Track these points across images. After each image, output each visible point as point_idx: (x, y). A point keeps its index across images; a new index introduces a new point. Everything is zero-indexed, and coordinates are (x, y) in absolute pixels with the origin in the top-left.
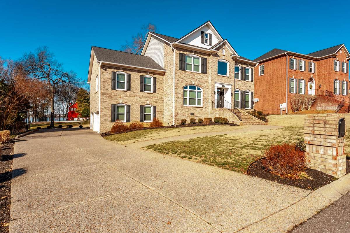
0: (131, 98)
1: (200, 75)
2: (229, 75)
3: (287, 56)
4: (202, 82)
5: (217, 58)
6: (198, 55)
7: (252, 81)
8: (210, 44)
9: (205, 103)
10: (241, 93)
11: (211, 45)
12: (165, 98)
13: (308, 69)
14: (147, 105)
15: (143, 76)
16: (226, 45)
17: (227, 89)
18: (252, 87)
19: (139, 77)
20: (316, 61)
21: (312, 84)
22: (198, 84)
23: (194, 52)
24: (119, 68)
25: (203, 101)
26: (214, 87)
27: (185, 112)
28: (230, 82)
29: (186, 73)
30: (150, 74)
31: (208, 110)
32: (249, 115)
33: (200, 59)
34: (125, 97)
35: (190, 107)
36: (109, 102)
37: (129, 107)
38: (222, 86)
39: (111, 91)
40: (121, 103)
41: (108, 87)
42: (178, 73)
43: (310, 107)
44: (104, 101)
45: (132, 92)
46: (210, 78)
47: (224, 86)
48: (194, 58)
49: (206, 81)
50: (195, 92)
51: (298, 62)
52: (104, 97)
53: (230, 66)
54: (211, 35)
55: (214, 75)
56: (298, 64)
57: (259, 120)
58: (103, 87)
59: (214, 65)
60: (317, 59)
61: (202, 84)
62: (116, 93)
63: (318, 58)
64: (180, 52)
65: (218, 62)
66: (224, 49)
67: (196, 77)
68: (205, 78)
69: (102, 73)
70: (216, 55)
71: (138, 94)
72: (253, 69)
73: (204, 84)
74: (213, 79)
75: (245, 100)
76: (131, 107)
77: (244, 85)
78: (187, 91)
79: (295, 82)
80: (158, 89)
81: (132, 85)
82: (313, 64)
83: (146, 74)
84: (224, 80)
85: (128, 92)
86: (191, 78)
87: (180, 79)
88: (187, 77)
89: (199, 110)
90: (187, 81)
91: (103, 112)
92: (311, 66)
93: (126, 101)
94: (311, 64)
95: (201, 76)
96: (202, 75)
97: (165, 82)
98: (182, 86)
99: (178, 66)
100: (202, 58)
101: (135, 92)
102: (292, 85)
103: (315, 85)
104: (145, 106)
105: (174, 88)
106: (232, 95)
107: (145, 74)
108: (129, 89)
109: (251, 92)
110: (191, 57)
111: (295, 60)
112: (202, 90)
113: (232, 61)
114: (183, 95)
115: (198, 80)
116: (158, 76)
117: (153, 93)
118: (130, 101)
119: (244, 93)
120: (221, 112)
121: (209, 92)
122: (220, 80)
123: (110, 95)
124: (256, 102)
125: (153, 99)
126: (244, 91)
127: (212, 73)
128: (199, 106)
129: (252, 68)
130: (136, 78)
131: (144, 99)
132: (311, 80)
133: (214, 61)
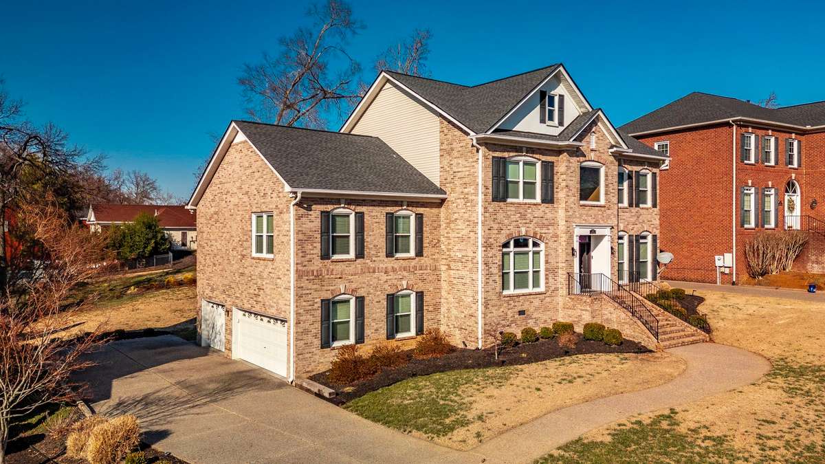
0: (366, 278)
1: (539, 207)
2: (606, 200)
3: (735, 127)
4: (543, 226)
5: (578, 159)
6: (534, 156)
7: (654, 205)
8: (561, 123)
9: (551, 280)
10: (630, 242)
11: (563, 126)
12: (444, 268)
13: (783, 159)
14: (402, 290)
15: (393, 214)
16: (599, 124)
17: (602, 237)
18: (654, 222)
19: (383, 219)
20: (803, 135)
21: (793, 198)
22: (535, 233)
23: (524, 149)
24: (337, 199)
25: (546, 275)
26: (571, 237)
27: (506, 310)
28: (609, 217)
29: (508, 208)
30: (408, 206)
31: (555, 299)
32: (666, 313)
33: (539, 165)
34: (352, 277)
35: (518, 296)
36: (315, 294)
37: (361, 301)
38: (591, 231)
39: (320, 265)
40: (344, 294)
41: (313, 254)
42: (491, 210)
43: (790, 262)
44: (304, 292)
45: (367, 261)
46: (561, 214)
47: (595, 232)
48: (525, 163)
49: (552, 221)
50: (527, 253)
51: (760, 143)
52: (305, 283)
53: (606, 176)
54: (561, 97)
55: (572, 206)
56: (760, 146)
57: (693, 327)
58: (301, 255)
59: (572, 179)
60: (807, 130)
61: (543, 231)
62: (331, 267)
63: (808, 127)
64: (494, 155)
65: (582, 168)
66: (594, 132)
67: (529, 215)
68: (549, 215)
69: (298, 218)
70: (576, 152)
71: (381, 265)
72: (656, 173)
73: (547, 231)
74: (569, 217)
75: (638, 258)
76: (366, 302)
77: (636, 218)
78: (508, 254)
79: (753, 197)
80: (428, 245)
81: (367, 242)
82: (796, 143)
83: (400, 208)
84: (595, 216)
85: (359, 261)
86: (518, 219)
87: (496, 226)
88: (508, 217)
89: (537, 302)
90: (509, 228)
91: (301, 325)
92: (791, 150)
93: (354, 286)
94: (791, 144)
95: (542, 209)
96: (544, 207)
97: (443, 226)
98: (498, 244)
99: (490, 191)
100: (543, 162)
101: (374, 259)
102: (746, 203)
103: (801, 199)
104: (399, 293)
105: (480, 249)
106: (612, 253)
107: (397, 208)
108: (360, 254)
109: (653, 236)
110: (517, 163)
111: (753, 137)
112: (542, 246)
113: (612, 162)
114: (501, 267)
115: (534, 222)
116: (428, 209)
117: (416, 256)
118: (363, 285)
119: (637, 241)
120: (596, 307)
121: (560, 251)
122: (584, 217)
123: (318, 276)
124: (666, 264)
125: (416, 272)
126: (635, 235)
127: (566, 202)
128: (537, 290)
129: (655, 170)
130: (377, 220)
131: (395, 277)
132: (790, 186)
133: (572, 169)
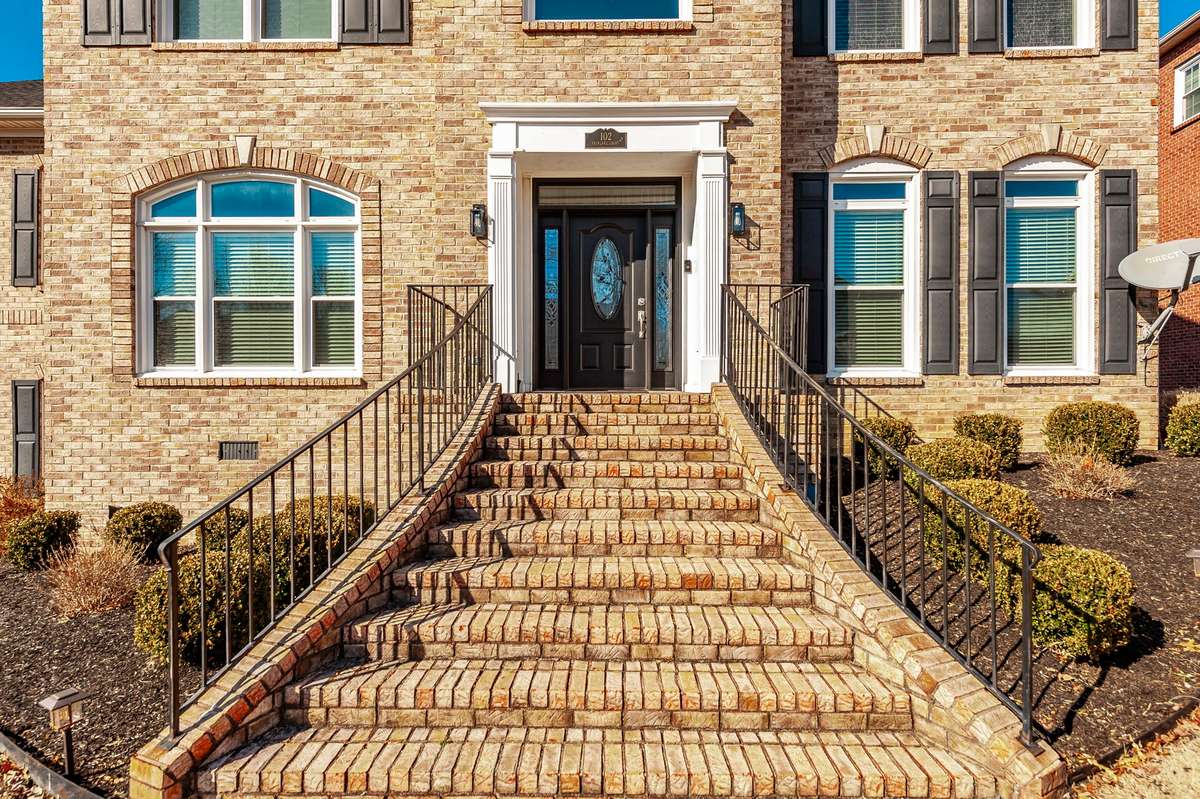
1: (330, 59)
4: (350, 130)
7: (1120, 39)
26: (474, 162)
27: (154, 434)
38: (592, 140)
42: (76, 78)
47: (620, 140)
49: (403, 113)
50: (284, 237)
67: (273, 92)
73: (370, 151)
77: (975, 99)
84: (624, 72)
86: (214, 107)
87: (102, 132)
88: (167, 100)
90: (167, 137)
95: (344, 69)
96: (355, 57)
98: (112, 197)
99: (75, 9)
109: (1106, 175)
112: (358, 210)
114: (130, 280)
115: (303, 115)
119: (988, 197)
124: (1175, 292)
126: (974, 176)
128: (324, 372)
